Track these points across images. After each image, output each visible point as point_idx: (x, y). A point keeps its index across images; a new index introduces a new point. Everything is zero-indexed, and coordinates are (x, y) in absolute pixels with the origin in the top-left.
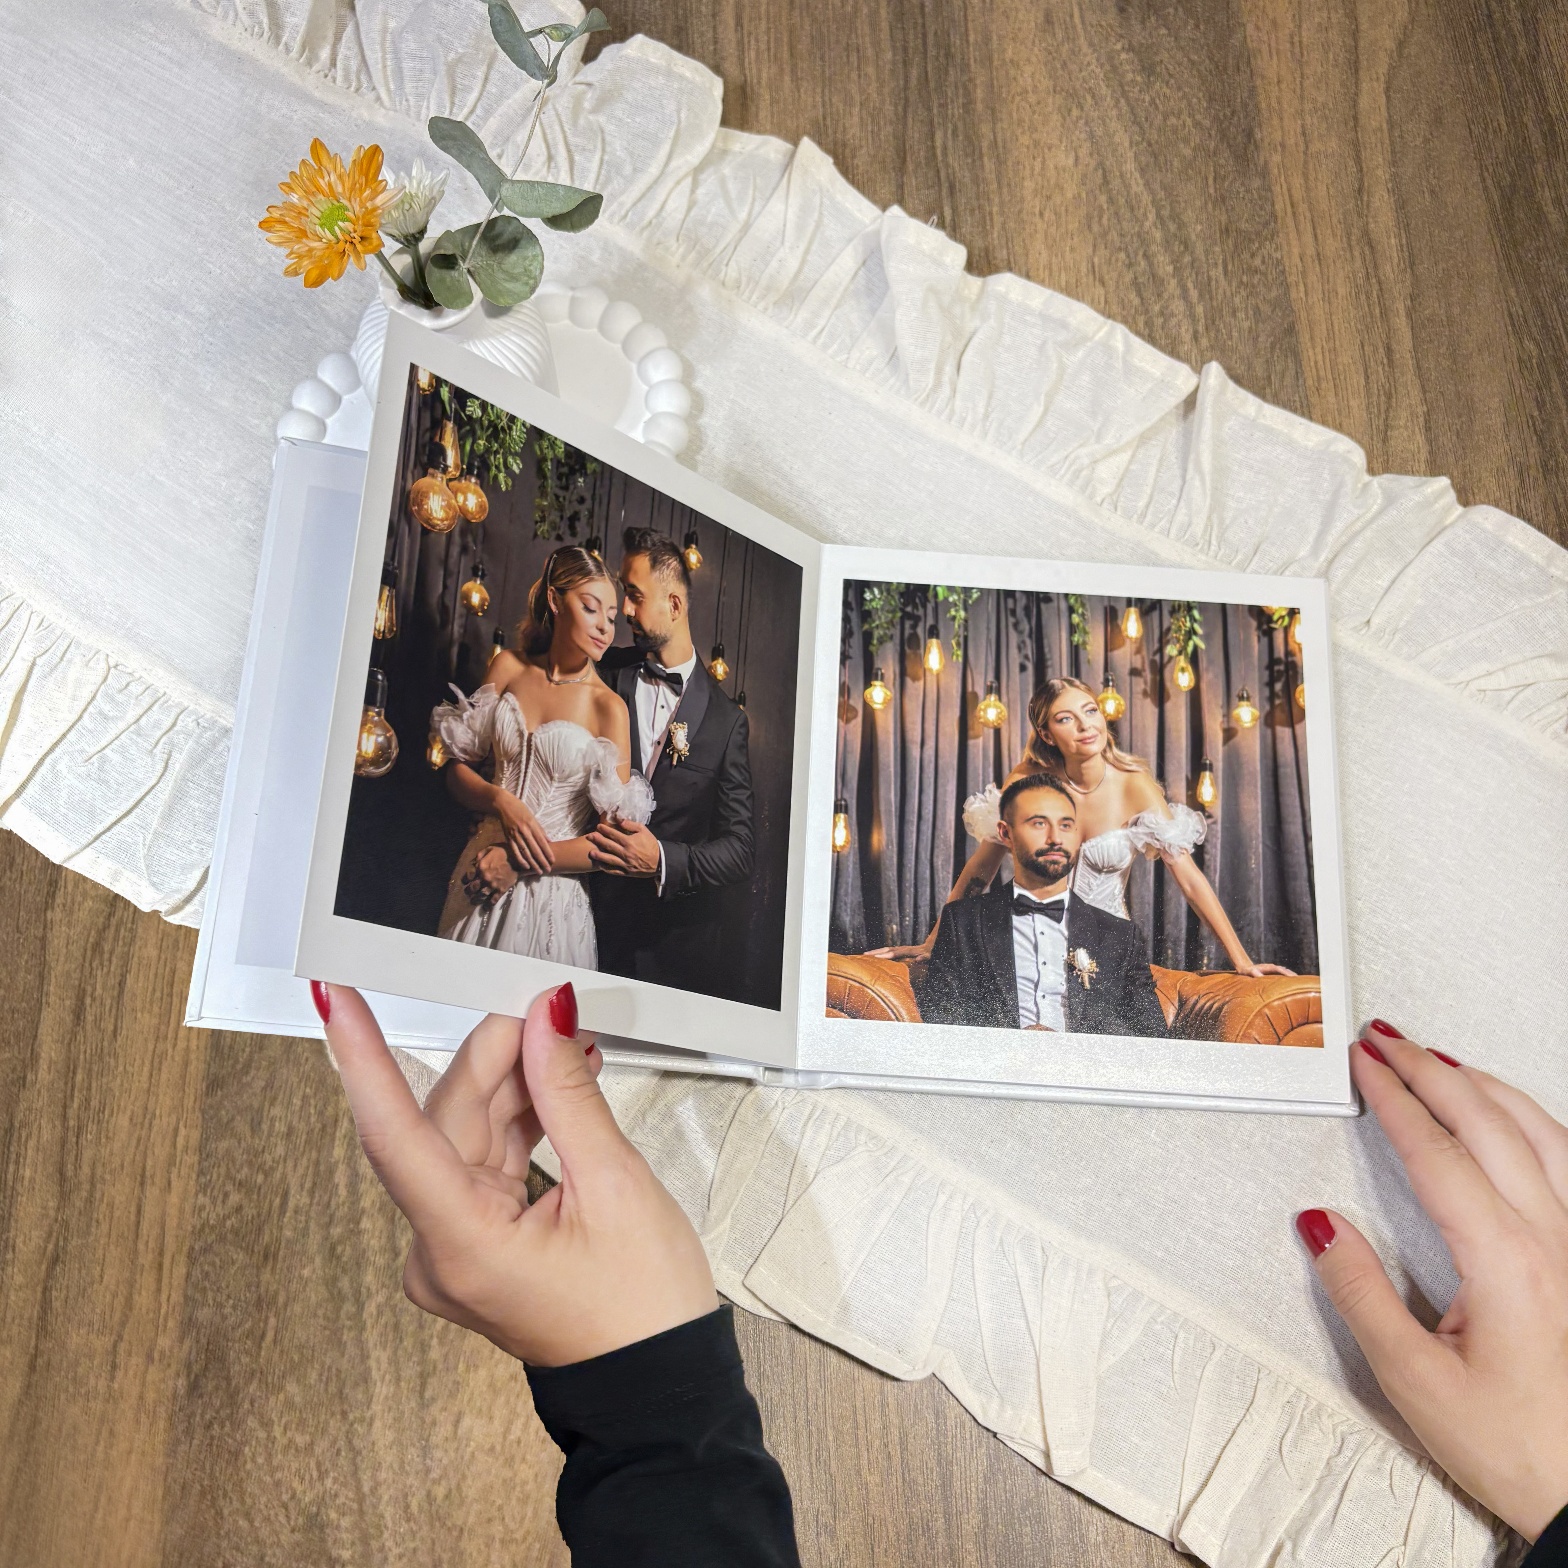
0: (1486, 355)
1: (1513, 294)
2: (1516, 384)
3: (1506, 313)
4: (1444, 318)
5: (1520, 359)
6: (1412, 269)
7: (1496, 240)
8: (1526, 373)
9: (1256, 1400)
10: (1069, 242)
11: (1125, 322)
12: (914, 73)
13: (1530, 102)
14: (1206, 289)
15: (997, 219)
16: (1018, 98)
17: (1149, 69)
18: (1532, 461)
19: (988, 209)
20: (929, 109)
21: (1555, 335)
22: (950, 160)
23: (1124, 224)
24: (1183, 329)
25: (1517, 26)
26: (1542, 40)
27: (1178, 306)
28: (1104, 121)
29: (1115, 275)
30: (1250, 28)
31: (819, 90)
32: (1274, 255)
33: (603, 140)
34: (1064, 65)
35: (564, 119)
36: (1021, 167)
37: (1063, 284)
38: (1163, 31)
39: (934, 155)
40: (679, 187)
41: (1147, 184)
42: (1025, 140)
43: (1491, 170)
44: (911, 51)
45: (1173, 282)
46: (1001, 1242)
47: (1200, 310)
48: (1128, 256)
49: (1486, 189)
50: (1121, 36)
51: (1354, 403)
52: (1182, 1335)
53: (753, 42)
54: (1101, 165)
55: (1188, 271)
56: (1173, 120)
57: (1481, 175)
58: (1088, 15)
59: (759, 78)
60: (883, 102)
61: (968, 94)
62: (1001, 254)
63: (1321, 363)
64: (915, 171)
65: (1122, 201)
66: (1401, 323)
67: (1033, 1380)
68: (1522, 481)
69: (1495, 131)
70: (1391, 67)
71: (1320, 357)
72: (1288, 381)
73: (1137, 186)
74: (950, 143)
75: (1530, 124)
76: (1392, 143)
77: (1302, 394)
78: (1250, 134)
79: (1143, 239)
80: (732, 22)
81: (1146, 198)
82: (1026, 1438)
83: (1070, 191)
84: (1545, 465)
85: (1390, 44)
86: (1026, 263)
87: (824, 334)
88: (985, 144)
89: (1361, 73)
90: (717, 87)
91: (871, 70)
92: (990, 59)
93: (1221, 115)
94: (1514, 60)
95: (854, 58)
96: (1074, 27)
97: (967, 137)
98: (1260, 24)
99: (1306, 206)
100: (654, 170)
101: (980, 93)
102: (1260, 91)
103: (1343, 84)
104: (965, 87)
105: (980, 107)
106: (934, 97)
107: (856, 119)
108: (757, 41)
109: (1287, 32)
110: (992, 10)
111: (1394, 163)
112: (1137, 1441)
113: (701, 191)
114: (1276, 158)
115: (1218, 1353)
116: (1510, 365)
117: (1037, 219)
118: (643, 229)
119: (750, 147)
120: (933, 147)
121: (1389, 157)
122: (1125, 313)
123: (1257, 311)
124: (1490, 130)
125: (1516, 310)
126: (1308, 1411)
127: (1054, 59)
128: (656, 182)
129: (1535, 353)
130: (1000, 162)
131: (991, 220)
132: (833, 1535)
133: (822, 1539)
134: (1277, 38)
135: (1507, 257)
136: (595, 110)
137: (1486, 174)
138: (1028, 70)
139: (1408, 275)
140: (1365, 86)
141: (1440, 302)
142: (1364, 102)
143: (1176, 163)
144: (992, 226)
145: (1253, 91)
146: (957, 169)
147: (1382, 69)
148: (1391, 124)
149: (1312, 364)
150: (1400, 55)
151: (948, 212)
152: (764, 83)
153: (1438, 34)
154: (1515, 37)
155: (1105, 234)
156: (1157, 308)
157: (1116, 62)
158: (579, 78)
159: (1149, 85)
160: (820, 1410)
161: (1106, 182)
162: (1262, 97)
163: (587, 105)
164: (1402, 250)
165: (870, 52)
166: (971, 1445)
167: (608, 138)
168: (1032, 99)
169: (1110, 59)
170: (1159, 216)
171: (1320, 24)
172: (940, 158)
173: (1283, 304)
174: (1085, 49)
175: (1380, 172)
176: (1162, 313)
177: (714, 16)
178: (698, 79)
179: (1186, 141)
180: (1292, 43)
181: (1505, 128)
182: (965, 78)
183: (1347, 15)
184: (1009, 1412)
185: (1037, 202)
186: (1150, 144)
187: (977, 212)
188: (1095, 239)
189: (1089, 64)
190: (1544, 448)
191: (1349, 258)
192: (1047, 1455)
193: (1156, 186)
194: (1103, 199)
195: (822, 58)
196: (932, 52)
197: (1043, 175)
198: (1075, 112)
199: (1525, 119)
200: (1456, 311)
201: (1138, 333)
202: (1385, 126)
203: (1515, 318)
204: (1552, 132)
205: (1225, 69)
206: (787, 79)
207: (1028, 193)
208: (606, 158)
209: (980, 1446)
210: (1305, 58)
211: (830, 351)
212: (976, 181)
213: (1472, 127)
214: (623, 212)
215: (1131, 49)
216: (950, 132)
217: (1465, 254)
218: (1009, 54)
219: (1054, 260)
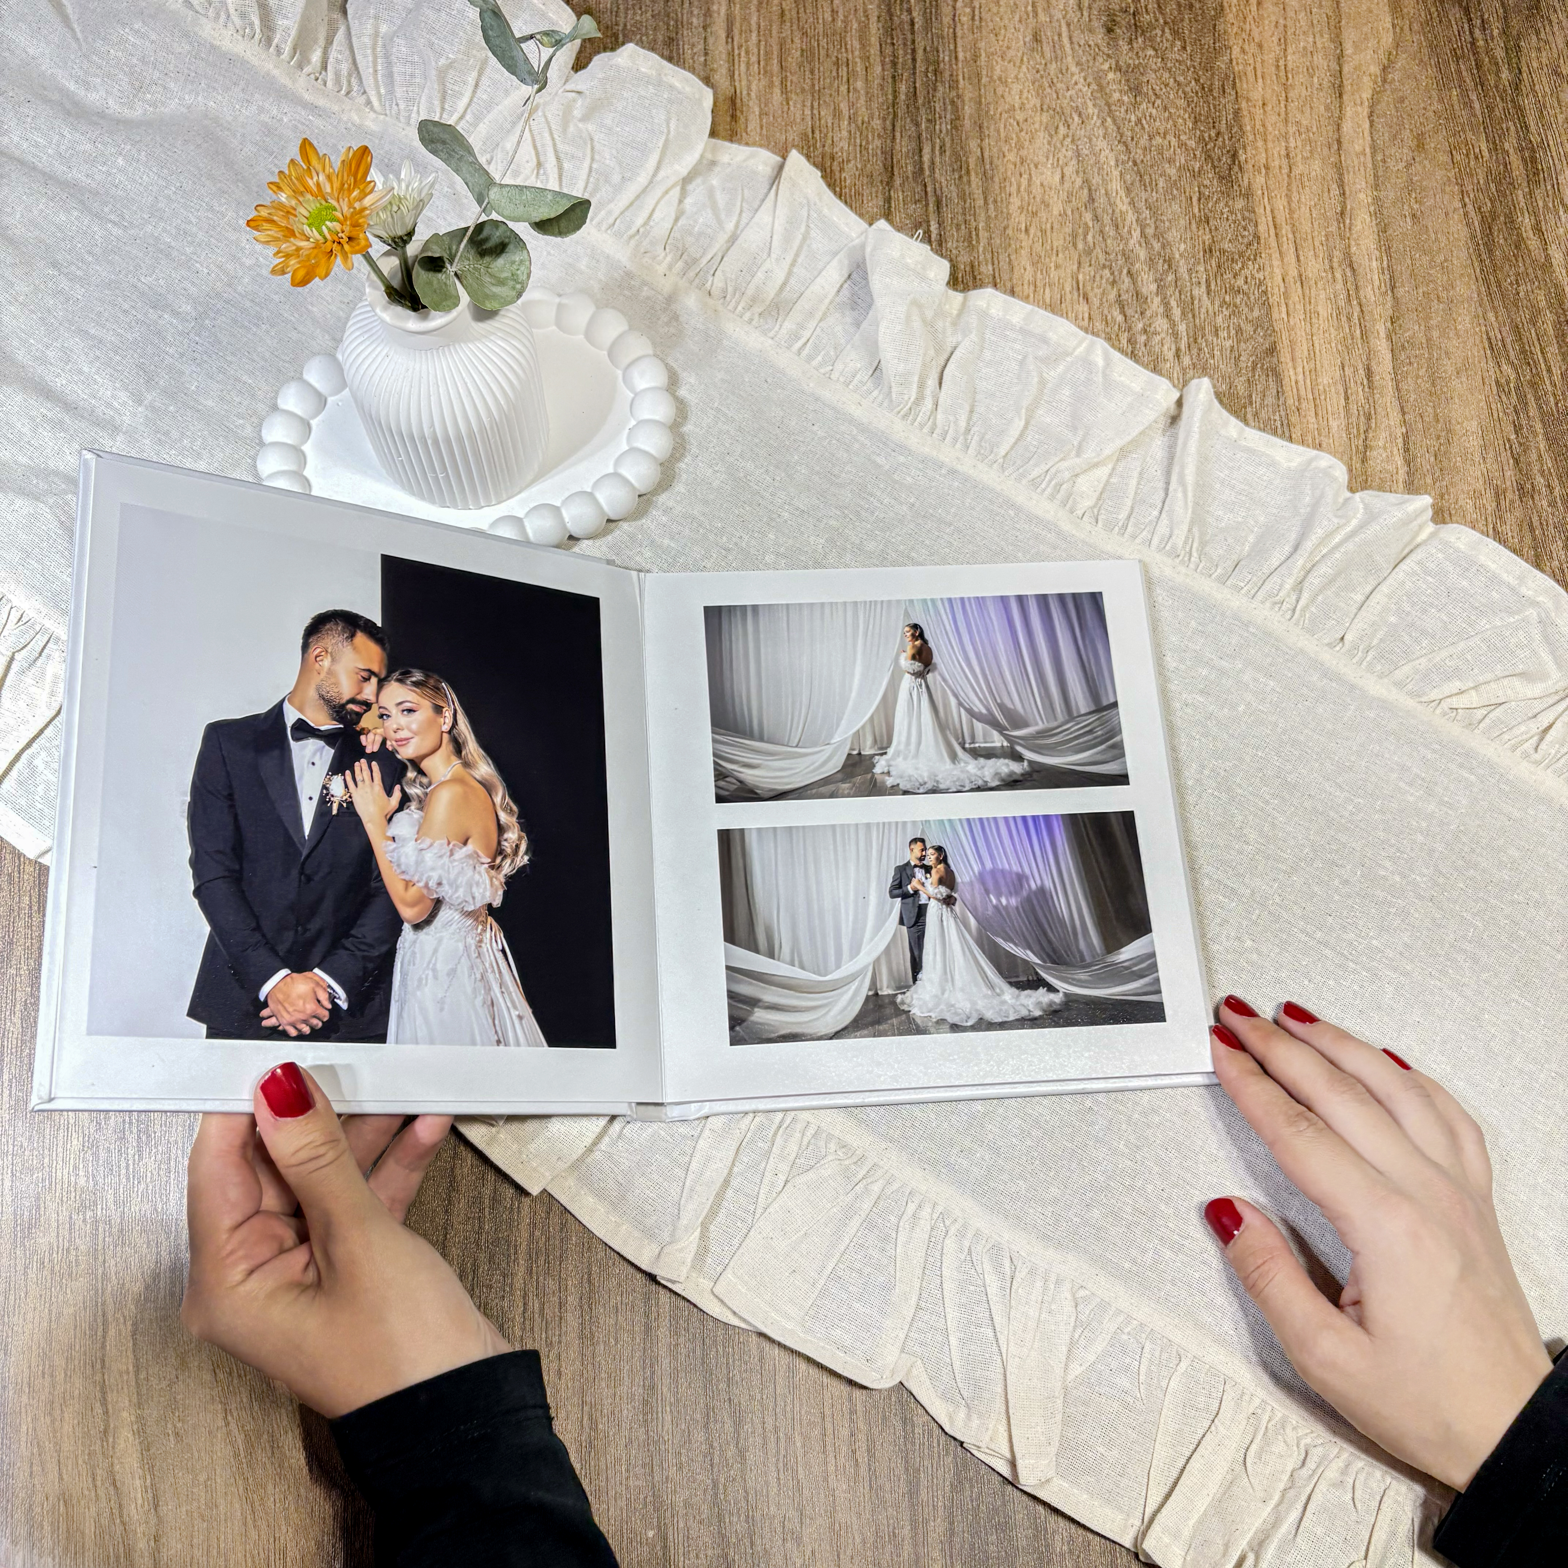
0: (1464, 379)
1: (1493, 319)
2: (1494, 407)
3: (1485, 336)
4: (1424, 341)
5: (1497, 382)
6: (1393, 292)
7: (1476, 264)
8: (1503, 397)
9: (1221, 1411)
10: (1054, 258)
11: (1109, 339)
12: (903, 88)
13: (1512, 128)
14: (1189, 308)
15: (983, 234)
16: (1005, 116)
17: (1136, 90)
18: (1508, 483)
19: (974, 224)
20: (917, 125)
21: (1533, 359)
22: (937, 175)
23: (1109, 241)
24: (1166, 347)
25: (1500, 53)
26: (1524, 69)
27: (1161, 324)
28: (1090, 140)
29: (1098, 291)
30: (1236, 50)
31: (809, 104)
32: (1257, 276)
33: (593, 149)
34: (1052, 84)
35: (553, 127)
36: (1007, 184)
37: (1048, 301)
38: (1151, 52)
39: (922, 169)
40: (667, 197)
41: (1132, 203)
42: (1011, 157)
43: (1472, 196)
44: (900, 66)
45: (1157, 300)
46: (970, 1252)
47: (1182, 328)
48: (1112, 274)
49: (1466, 214)
50: (1108, 56)
51: (1334, 424)
52: (1148, 1346)
53: (743, 54)
54: (1086, 181)
55: (1172, 289)
56: (1158, 140)
57: (1462, 199)
58: (1076, 34)
59: (749, 89)
60: (871, 117)
61: (956, 110)
62: (986, 270)
63: (1301, 383)
64: (902, 185)
65: (1107, 219)
66: (1382, 346)
67: (999, 1389)
68: (1498, 504)
69: (1476, 158)
70: (1375, 92)
71: (1301, 377)
72: (1270, 400)
73: (1123, 205)
74: (937, 160)
75: (1511, 151)
76: (1375, 167)
77: (1283, 413)
78: (1234, 156)
79: (1127, 256)
80: (723, 35)
81: (1131, 217)
82: (993, 1446)
83: (1057, 208)
84: (1521, 488)
85: (1375, 69)
86: (1011, 279)
87: (809, 345)
88: (972, 161)
89: (1345, 97)
90: (707, 97)
91: (859, 84)
92: (979, 75)
93: (1206, 135)
94: (1497, 87)
95: (843, 71)
96: (1062, 47)
97: (955, 153)
98: (1246, 47)
99: (1289, 228)
100: (642, 179)
101: (968, 110)
102: (1245, 113)
103: (1327, 109)
104: (953, 102)
105: (967, 122)
106: (923, 111)
107: (845, 134)
108: (747, 52)
109: (1272, 55)
110: (980, 28)
111: (1376, 187)
112: (1103, 1451)
113: (688, 201)
114: (1260, 180)
115: (1183, 1365)
116: (1487, 388)
117: (1023, 236)
118: (631, 237)
119: (739, 158)
120: (921, 162)
121: (1371, 179)
122: (1108, 330)
123: (1239, 330)
124: (1472, 156)
125: (1495, 334)
126: (1273, 1422)
127: (1042, 77)
128: (644, 191)
129: (1513, 377)
130: (986, 177)
131: (977, 235)
132: (798, 1541)
133: (789, 1545)
134: (1263, 61)
135: (1486, 281)
136: (585, 118)
137: (1467, 200)
138: (1016, 88)
139: (1389, 298)
140: (1349, 111)
141: (1420, 325)
142: (1347, 127)
143: (1161, 183)
144: (978, 242)
145: (1237, 113)
146: (944, 184)
147: (1366, 95)
148: (1374, 149)
149: (1293, 383)
150: (1384, 81)
151: (934, 227)
152: (753, 94)
153: (1421, 61)
154: (1497, 64)
155: (1089, 252)
156: (1140, 326)
157: (1104, 82)
158: (568, 87)
159: (1135, 105)
160: (789, 1415)
161: (1092, 200)
162: (1247, 120)
163: (577, 113)
164: (1383, 273)
165: (859, 68)
166: (939, 1453)
167: (597, 146)
168: (1020, 116)
169: (1098, 80)
170: (1143, 234)
171: (1305, 48)
172: (927, 173)
173: (1265, 324)
174: (1074, 69)
175: (1362, 196)
176: (1145, 331)
177: (705, 28)
178: (688, 89)
179: (1171, 161)
180: (1278, 67)
181: (1486, 154)
182: (953, 93)
183: (1332, 40)
184: (975, 1422)
185: (1023, 218)
186: (1135, 163)
187: (963, 227)
188: (1080, 256)
189: (1076, 83)
190: (1520, 471)
191: (1331, 281)
192: (1013, 1464)
193: (1142, 205)
194: (1088, 217)
195: (812, 72)
196: (921, 67)
197: (1029, 193)
198: (1062, 130)
199: (1507, 146)
200: (1435, 334)
201: (1122, 351)
202: (1368, 150)
203: (1494, 342)
204: (1533, 160)
205: (1211, 90)
206: (777, 91)
207: (1014, 207)
208: (595, 166)
209: (947, 1453)
210: (1290, 81)
211: (815, 363)
212: (963, 196)
213: (1454, 152)
214: (611, 221)
215: (1118, 68)
216: (937, 148)
217: (1445, 278)
218: (998, 71)
219: (1039, 276)
